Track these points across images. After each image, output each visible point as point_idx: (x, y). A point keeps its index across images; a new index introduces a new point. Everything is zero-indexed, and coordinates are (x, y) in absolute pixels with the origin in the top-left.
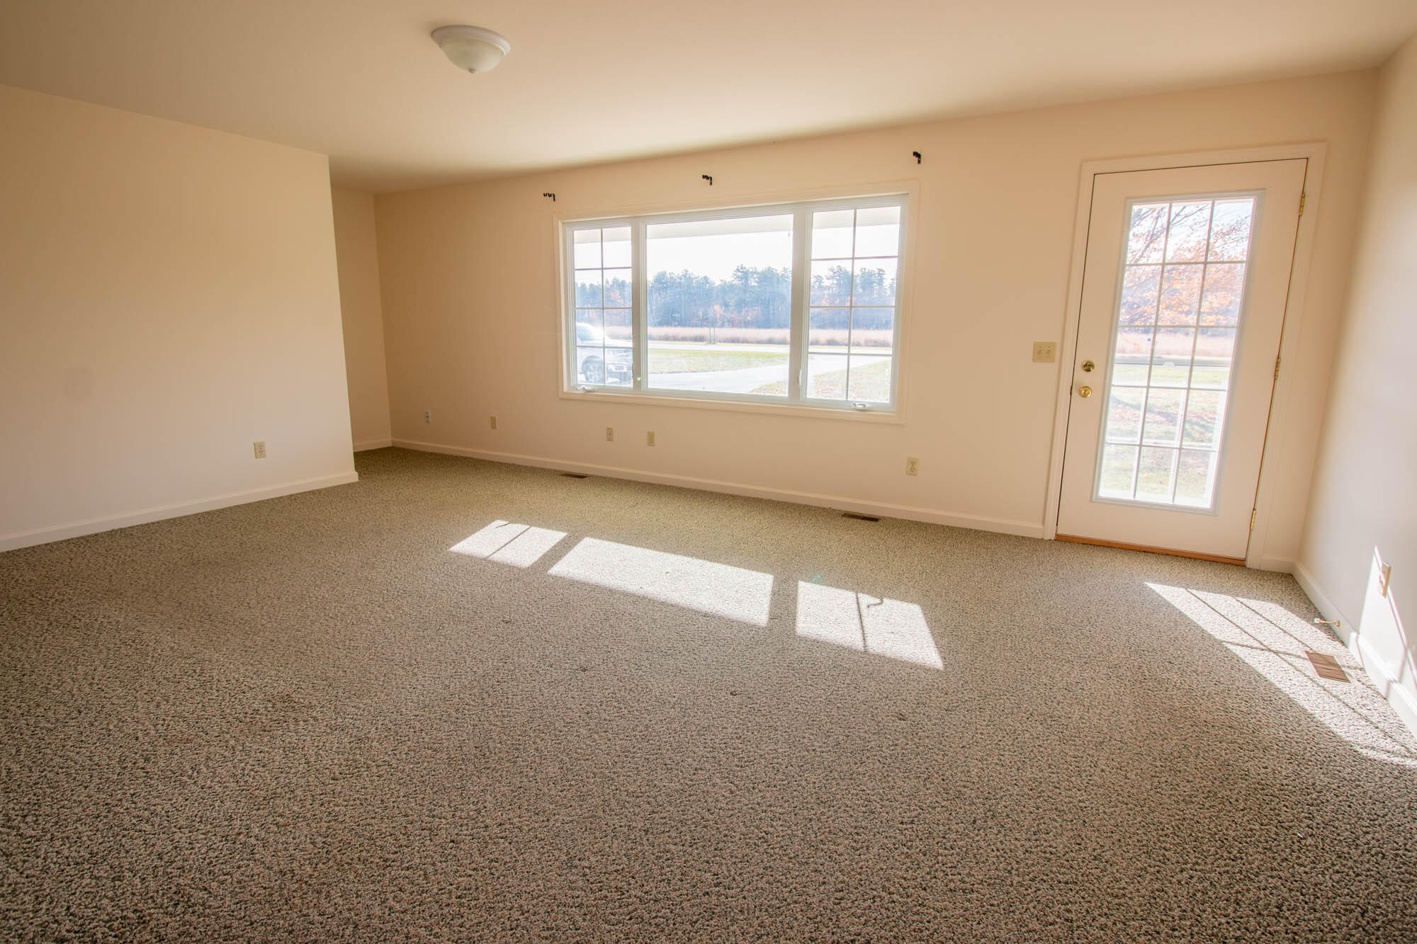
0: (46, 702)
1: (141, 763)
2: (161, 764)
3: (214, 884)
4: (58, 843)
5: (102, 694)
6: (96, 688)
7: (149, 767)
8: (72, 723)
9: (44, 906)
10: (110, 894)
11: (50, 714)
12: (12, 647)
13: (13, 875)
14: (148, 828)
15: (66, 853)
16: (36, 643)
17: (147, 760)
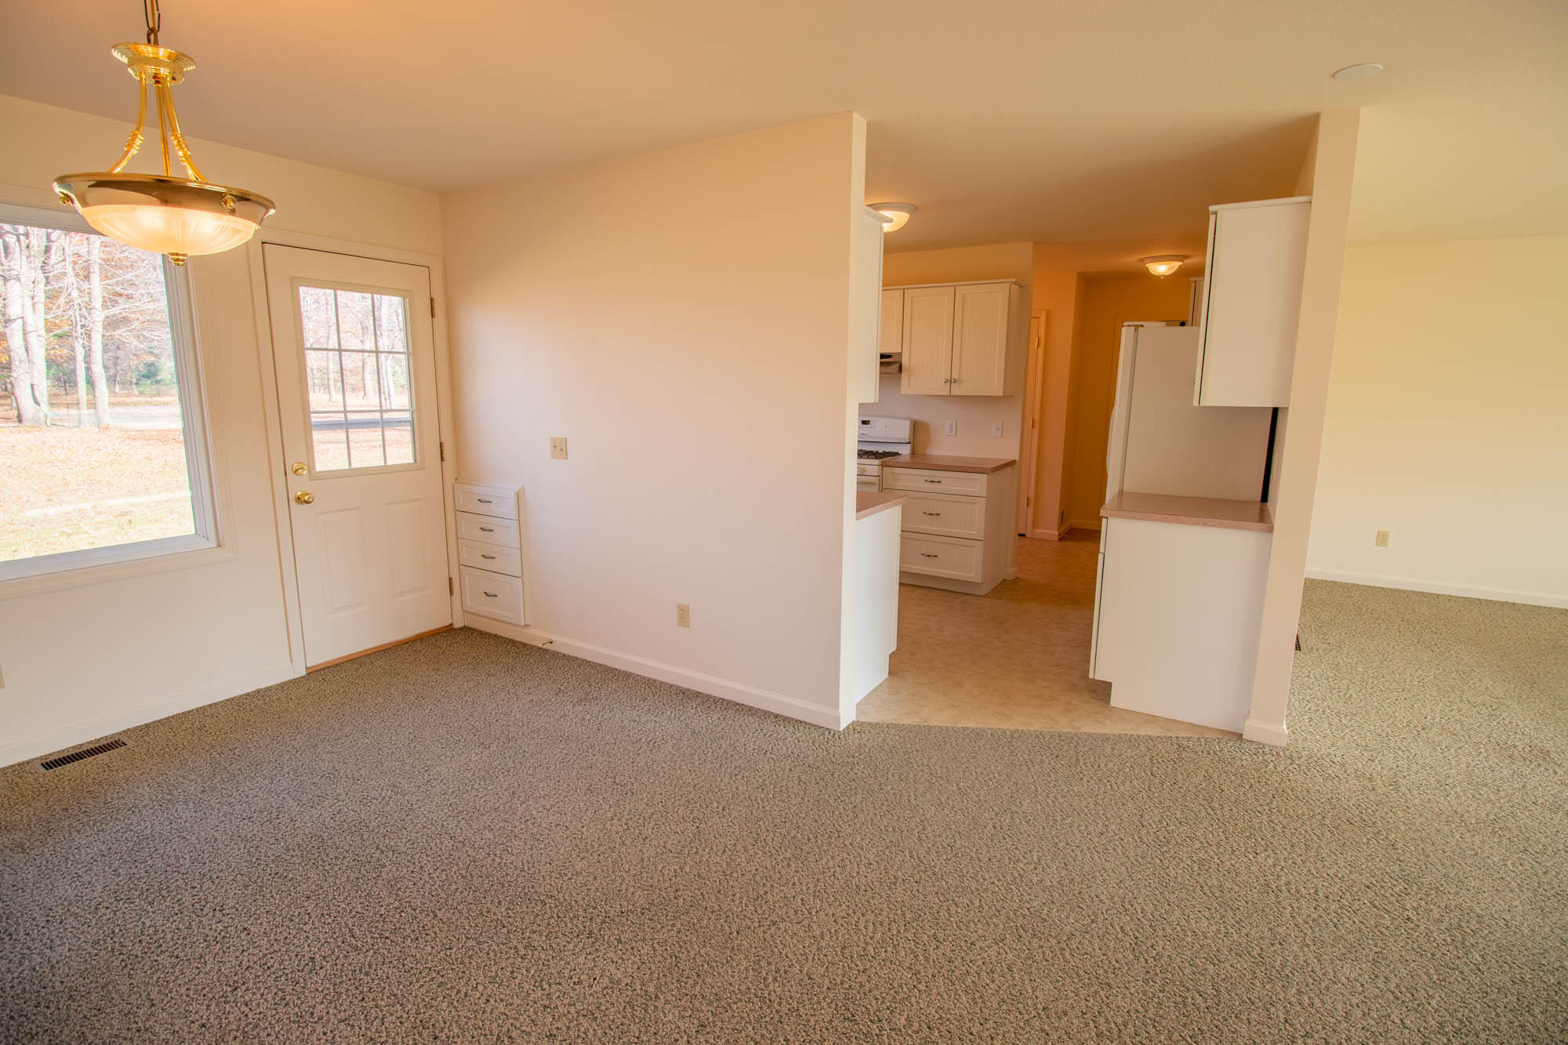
0: (1388, 678)
1: (1419, 729)
2: (1430, 735)
3: (1416, 792)
4: (1354, 733)
5: (1423, 689)
6: (1421, 684)
7: (1422, 732)
8: (1395, 693)
9: (1334, 748)
10: (1364, 763)
11: (1387, 684)
12: (1388, 645)
13: (1328, 732)
14: (1401, 754)
15: (1355, 738)
16: (1403, 648)
17: (1423, 729)
